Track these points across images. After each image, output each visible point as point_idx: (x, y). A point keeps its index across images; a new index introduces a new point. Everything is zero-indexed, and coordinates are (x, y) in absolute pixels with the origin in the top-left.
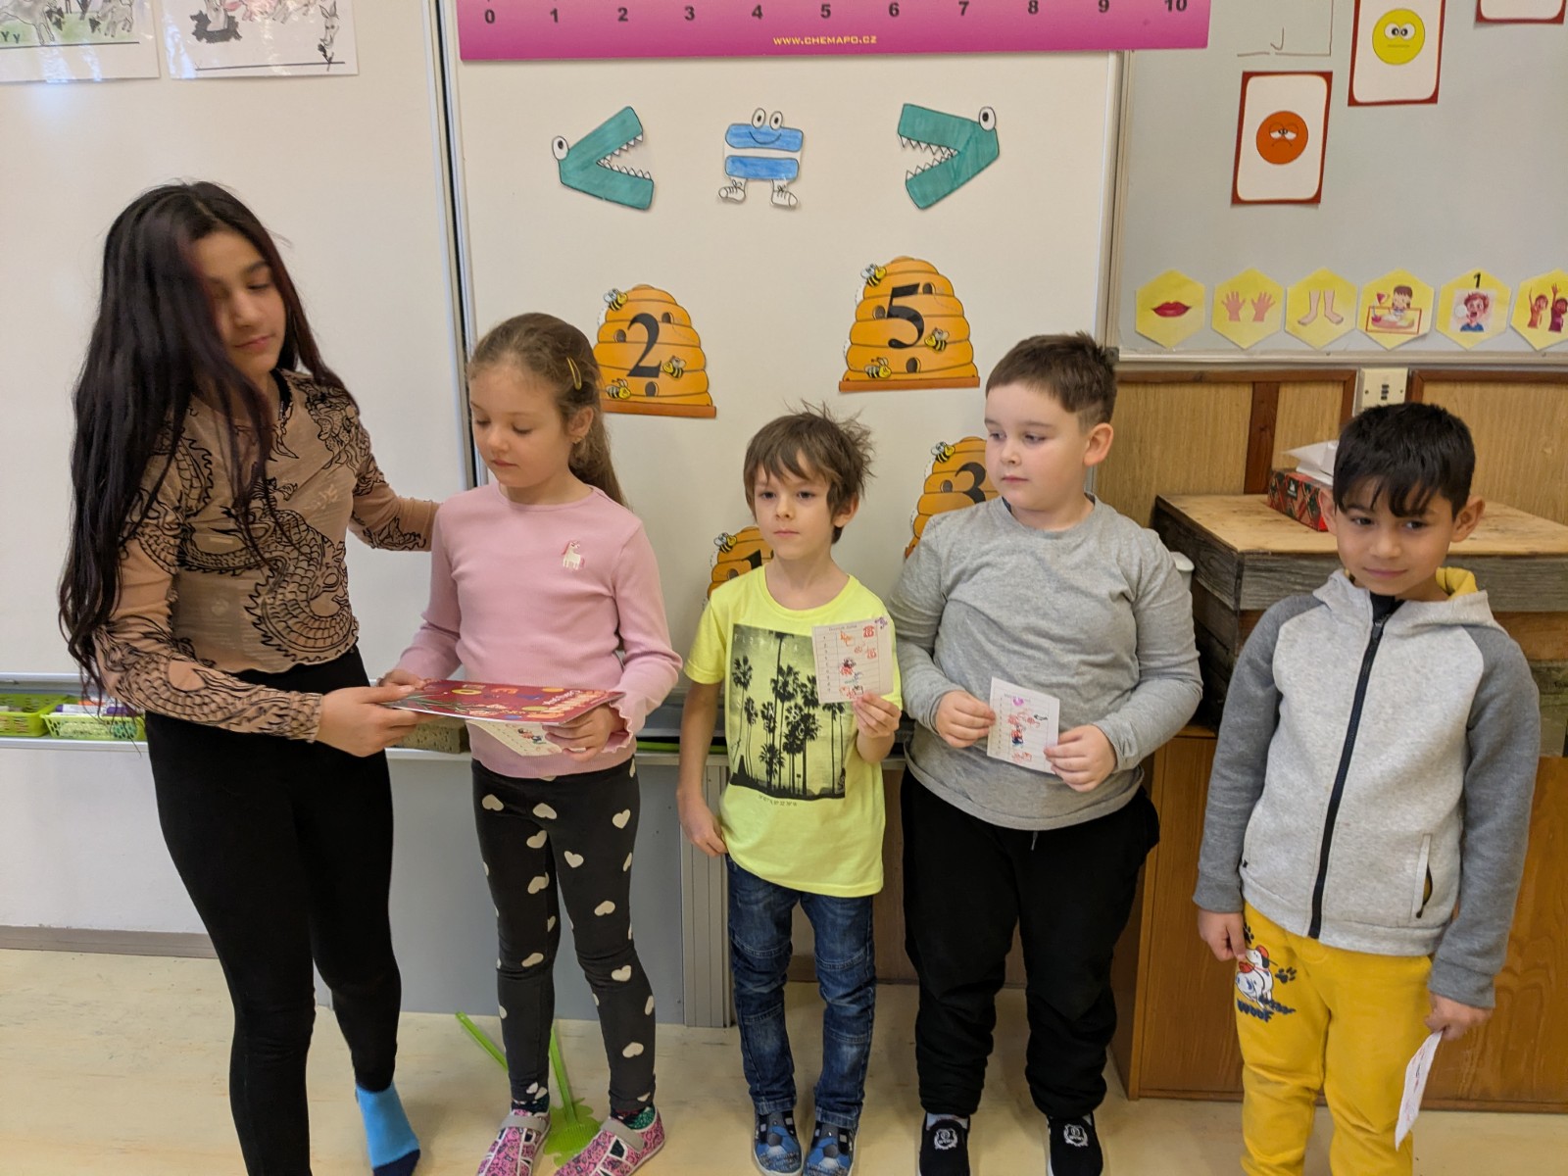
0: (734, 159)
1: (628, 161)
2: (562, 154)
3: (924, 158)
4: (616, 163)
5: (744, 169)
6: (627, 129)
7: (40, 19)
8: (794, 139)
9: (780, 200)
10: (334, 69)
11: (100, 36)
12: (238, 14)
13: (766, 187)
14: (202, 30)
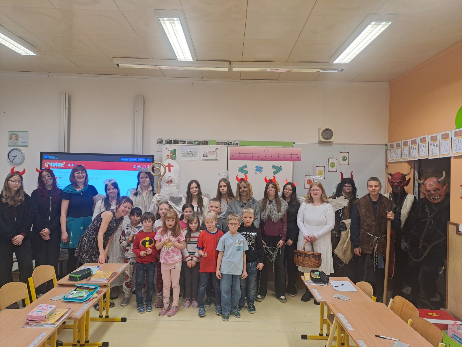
0: (256, 169)
1: (245, 169)
2: (239, 168)
3: (275, 170)
4: (244, 170)
5: (257, 170)
6: (246, 166)
7: (187, 154)
8: (262, 168)
9: (260, 173)
10: (217, 160)
11: (193, 156)
12: (208, 155)
13: (259, 172)
14: (204, 156)
